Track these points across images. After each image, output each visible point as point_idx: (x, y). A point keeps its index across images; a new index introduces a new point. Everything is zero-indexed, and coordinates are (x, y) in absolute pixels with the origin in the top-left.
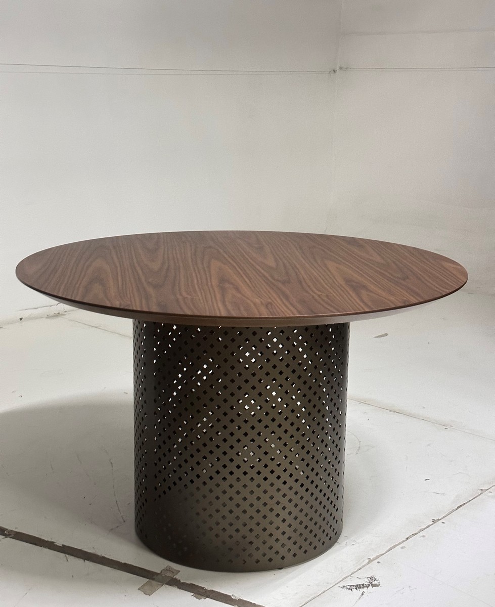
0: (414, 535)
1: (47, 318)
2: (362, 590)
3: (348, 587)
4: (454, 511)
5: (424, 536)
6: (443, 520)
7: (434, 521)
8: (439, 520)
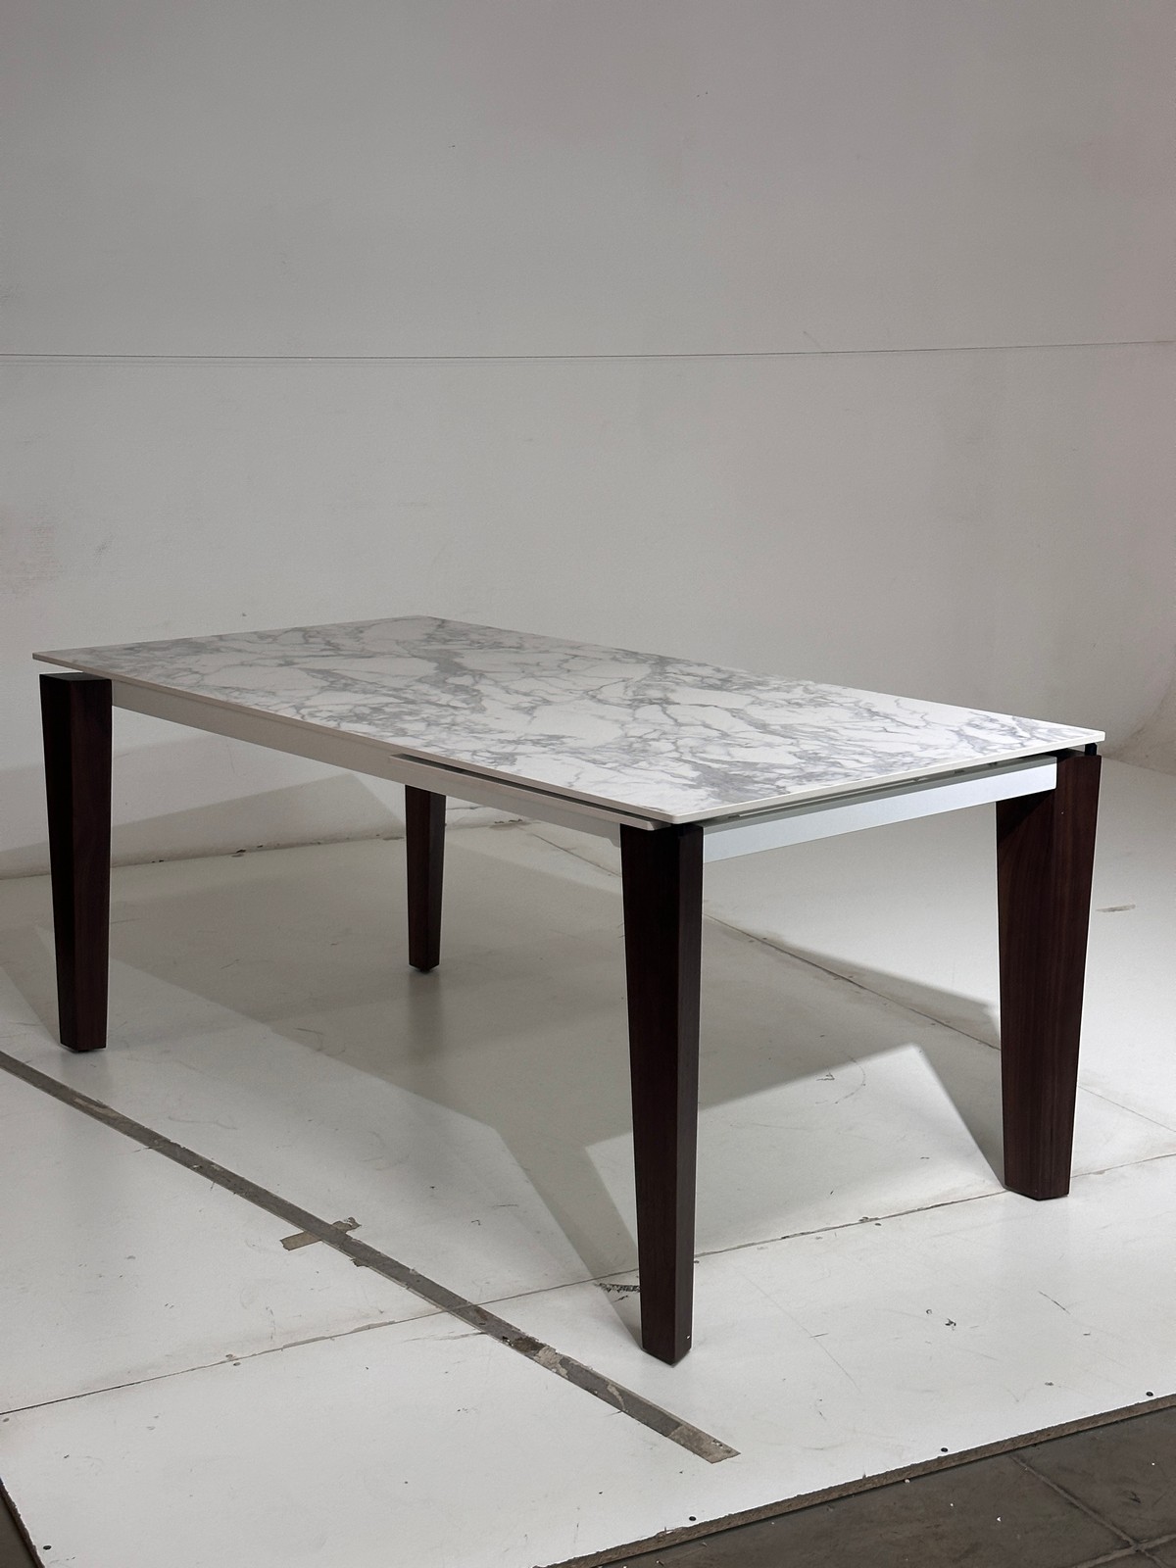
0: (803, 1234)
1: (492, 827)
2: (624, 1293)
3: (608, 1286)
4: (919, 1210)
5: (818, 1238)
6: (878, 1222)
7: (864, 1220)
8: (877, 1219)
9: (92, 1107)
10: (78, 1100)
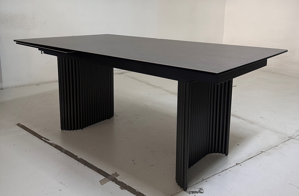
0: (226, 170)
1: (118, 74)
2: (194, 194)
3: (189, 192)
4: (247, 160)
8: (239, 163)
9: (46, 140)
10: (43, 138)
